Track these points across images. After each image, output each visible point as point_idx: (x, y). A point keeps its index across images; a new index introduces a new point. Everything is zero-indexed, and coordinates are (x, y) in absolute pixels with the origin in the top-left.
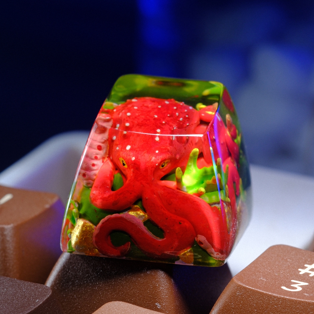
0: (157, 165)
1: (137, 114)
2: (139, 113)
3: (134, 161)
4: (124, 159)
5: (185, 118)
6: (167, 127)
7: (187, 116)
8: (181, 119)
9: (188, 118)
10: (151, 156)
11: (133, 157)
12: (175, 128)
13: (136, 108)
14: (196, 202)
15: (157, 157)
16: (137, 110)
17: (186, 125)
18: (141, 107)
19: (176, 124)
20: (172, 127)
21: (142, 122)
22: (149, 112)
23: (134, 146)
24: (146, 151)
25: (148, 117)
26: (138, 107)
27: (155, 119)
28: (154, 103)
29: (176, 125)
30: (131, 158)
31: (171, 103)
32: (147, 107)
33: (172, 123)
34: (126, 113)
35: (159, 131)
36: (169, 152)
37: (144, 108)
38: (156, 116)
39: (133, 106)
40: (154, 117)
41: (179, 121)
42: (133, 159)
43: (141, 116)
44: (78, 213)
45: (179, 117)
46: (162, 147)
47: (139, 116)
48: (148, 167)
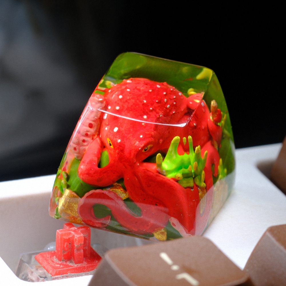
0: (140, 149)
1: (128, 98)
2: (131, 96)
3: (119, 143)
4: (111, 140)
5: (172, 105)
6: (153, 114)
7: (175, 103)
8: (168, 106)
9: (175, 105)
10: (135, 140)
11: (119, 139)
12: (161, 116)
13: (128, 90)
14: (172, 186)
15: (141, 142)
16: (130, 93)
17: (172, 113)
18: (134, 89)
19: (163, 111)
20: (158, 114)
21: (131, 106)
22: (140, 95)
23: (121, 128)
24: (132, 134)
25: (138, 101)
26: (131, 90)
27: (144, 104)
28: (146, 86)
29: (163, 113)
30: (117, 140)
31: (162, 87)
32: (139, 90)
33: (159, 110)
34: (118, 95)
35: (145, 117)
36: (153, 137)
37: (136, 90)
38: (145, 101)
39: (127, 88)
40: (144, 102)
41: (166, 108)
42: (119, 141)
43: (131, 100)
44: (66, 184)
45: (166, 103)
46: (146, 133)
47: (130, 99)
48: (131, 150)
